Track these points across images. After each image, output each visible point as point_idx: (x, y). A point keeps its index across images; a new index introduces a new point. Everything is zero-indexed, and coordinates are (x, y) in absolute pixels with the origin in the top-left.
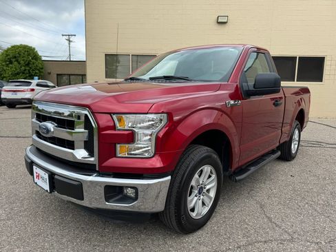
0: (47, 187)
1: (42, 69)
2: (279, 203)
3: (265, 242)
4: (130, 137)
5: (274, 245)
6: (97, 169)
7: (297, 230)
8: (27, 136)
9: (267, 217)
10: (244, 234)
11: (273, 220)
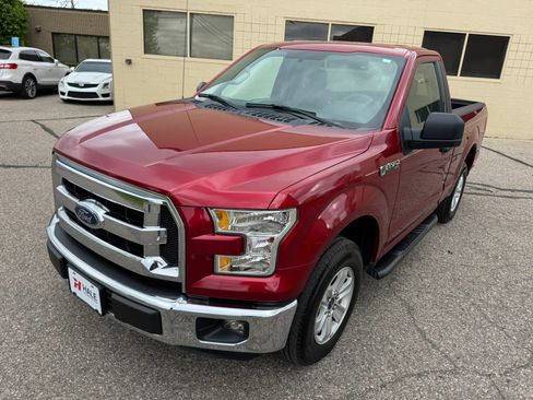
0: (97, 305)
1: (24, 21)
2: (435, 304)
3: (419, 375)
4: (238, 245)
5: (431, 380)
6: (184, 291)
7: (461, 354)
8: (21, 163)
9: (419, 330)
10: (389, 362)
11: (428, 336)
